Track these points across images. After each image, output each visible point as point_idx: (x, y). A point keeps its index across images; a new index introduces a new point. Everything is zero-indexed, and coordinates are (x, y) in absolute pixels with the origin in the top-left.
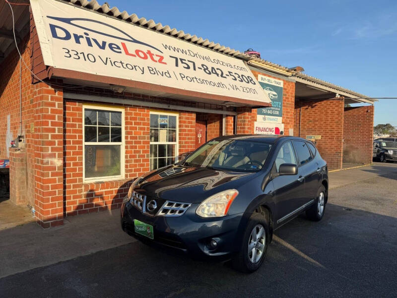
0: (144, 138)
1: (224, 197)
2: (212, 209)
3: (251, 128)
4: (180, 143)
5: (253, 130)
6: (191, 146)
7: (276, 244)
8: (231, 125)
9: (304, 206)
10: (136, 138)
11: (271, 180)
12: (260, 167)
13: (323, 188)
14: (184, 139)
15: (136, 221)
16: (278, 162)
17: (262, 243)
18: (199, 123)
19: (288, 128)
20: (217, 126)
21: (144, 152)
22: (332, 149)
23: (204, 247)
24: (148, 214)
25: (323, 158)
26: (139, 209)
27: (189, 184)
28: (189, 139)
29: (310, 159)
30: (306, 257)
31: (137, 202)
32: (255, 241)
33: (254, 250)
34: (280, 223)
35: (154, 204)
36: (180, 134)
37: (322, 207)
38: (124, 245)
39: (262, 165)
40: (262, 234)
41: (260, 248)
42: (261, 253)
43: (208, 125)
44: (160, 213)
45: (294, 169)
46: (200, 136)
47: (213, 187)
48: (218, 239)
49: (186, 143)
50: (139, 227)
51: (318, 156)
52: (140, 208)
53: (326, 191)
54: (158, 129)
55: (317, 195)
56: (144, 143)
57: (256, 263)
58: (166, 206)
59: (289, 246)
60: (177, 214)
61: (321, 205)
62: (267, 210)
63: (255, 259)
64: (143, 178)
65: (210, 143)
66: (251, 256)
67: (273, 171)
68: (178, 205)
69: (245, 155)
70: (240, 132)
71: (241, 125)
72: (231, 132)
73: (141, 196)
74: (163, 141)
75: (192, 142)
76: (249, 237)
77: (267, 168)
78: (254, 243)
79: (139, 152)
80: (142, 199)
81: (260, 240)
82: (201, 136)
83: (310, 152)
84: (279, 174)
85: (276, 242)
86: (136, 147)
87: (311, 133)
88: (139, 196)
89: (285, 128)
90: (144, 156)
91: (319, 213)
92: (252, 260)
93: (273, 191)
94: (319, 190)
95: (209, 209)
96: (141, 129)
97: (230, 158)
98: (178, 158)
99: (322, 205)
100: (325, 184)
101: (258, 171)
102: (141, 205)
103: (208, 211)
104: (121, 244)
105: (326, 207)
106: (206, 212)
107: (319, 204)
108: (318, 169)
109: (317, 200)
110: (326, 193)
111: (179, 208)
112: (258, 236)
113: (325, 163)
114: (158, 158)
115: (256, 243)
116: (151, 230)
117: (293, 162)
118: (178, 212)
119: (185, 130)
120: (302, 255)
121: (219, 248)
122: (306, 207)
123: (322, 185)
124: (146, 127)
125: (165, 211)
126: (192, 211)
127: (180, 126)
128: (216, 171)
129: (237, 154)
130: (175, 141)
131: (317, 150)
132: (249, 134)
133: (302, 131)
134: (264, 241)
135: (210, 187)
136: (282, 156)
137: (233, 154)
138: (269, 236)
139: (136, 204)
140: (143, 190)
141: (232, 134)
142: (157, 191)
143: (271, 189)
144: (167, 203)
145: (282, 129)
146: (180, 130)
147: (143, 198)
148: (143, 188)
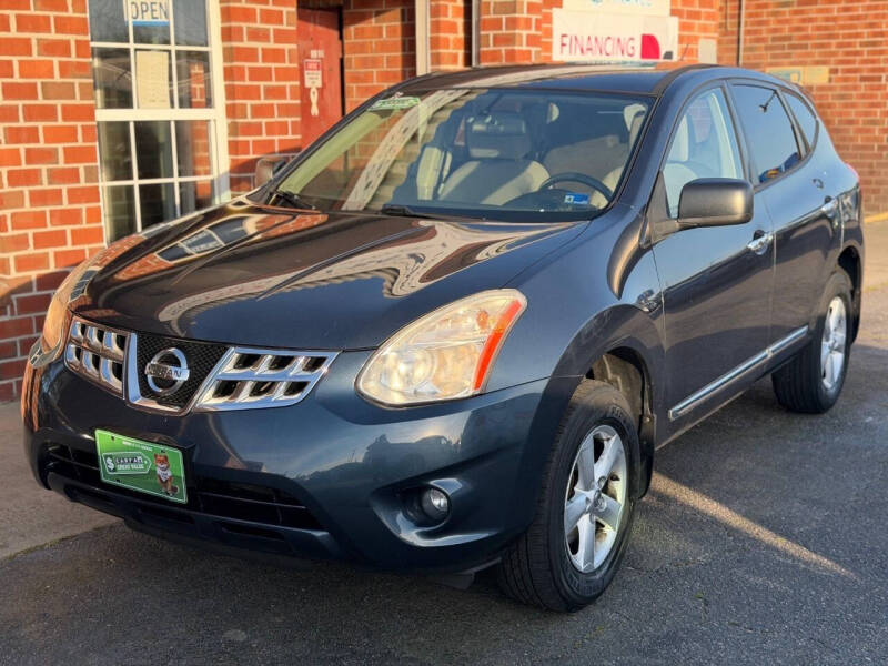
0: (67, 91)
1: (471, 321)
2: (420, 371)
3: (541, 40)
4: (231, 111)
5: (548, 47)
6: (283, 128)
7: (662, 505)
8: (452, 28)
9: (769, 352)
10: (30, 91)
11: (650, 248)
12: (599, 201)
13: (842, 279)
14: (251, 93)
15: (103, 439)
16: (675, 176)
17: (614, 497)
18: (308, 20)
19: (696, 39)
20: (391, 31)
21: (72, 155)
22: (874, 122)
23: (396, 515)
24: (153, 405)
25: (842, 156)
26: (111, 389)
27: (322, 274)
28: (271, 92)
29: (795, 161)
30: (781, 542)
31: (96, 362)
32: (587, 487)
33: (585, 526)
34: (681, 421)
35: (177, 363)
36: (229, 74)
37: (838, 357)
38: (42, 547)
39: (605, 191)
40: (616, 462)
41: (606, 514)
42: (610, 533)
43: (351, 30)
44: (207, 399)
45: (738, 201)
46: (314, 80)
47: (421, 281)
48: (453, 484)
49: (257, 111)
50: (119, 460)
51: (826, 149)
52: (116, 383)
53: (853, 293)
54: (126, 52)
55: (820, 310)
56: (70, 112)
57: (594, 573)
58: (227, 367)
59: (713, 508)
60: (279, 396)
61: (832, 349)
62: (631, 367)
63: (590, 557)
64: (98, 269)
65: (378, 105)
66: (575, 547)
67: (653, 212)
68: (281, 363)
69: (529, 158)
70: (495, 56)
71: (497, 24)
72: (454, 59)
73: (113, 336)
74: (152, 103)
75: (285, 110)
76: (568, 474)
77: (631, 200)
78: (583, 496)
79: (49, 156)
80: (115, 348)
81: (607, 484)
82: (319, 83)
83: (796, 130)
84: (677, 225)
85: (662, 497)
86: (32, 135)
87: (788, 56)
88: (100, 337)
89: (681, 39)
90: (73, 176)
91: (827, 383)
92: (579, 560)
93: (656, 292)
94: (829, 288)
95: (413, 371)
96: (50, 48)
97: (467, 170)
98: (226, 183)
99: (838, 349)
100: (851, 262)
101: (594, 214)
102: (119, 370)
103: (408, 378)
104: (26, 545)
105: (851, 358)
106: (397, 383)
107: (826, 345)
108: (828, 200)
109: (819, 330)
110: (853, 297)
111: (285, 375)
112: (601, 469)
113: (851, 178)
114: (136, 182)
115: (591, 494)
116: (173, 466)
117: (730, 171)
118: (282, 387)
119: (250, 55)
120: (767, 536)
121: (455, 519)
122: (777, 357)
123: (839, 267)
124: (72, 38)
125: (227, 388)
126: (343, 382)
127: (227, 34)
128: (424, 223)
129: (493, 153)
130: (209, 103)
131: (821, 125)
132: (534, 60)
133: (751, 49)
134: (620, 487)
135: (410, 284)
136: (685, 157)
137: (476, 152)
138: (639, 468)
139: (91, 369)
140: (110, 312)
141: (460, 66)
142: (170, 314)
143: (648, 282)
144: (233, 354)
145: (669, 41)
146: (229, 54)
147: (121, 342)
148: (107, 305)
